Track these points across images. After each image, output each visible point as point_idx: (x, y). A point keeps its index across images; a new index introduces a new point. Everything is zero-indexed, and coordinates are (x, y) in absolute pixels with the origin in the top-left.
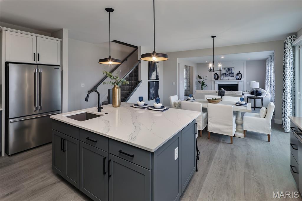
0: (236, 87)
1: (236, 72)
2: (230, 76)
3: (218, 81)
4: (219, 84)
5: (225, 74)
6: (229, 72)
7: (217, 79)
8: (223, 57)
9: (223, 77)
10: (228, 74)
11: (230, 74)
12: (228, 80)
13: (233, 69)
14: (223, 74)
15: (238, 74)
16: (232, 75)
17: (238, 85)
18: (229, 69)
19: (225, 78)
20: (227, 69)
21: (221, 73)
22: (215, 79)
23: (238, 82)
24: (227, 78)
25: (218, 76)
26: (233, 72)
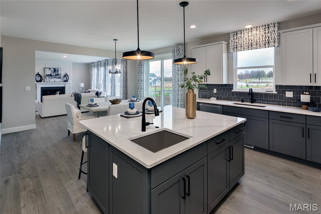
0: (63, 89)
1: (62, 73)
2: (56, 78)
3: (41, 84)
4: (42, 88)
5: (51, 75)
6: (55, 73)
7: (40, 81)
8: (66, 56)
9: (48, 78)
10: (54, 76)
11: (56, 75)
12: (54, 82)
13: (59, 70)
14: (48, 75)
15: (65, 76)
16: (59, 76)
17: (64, 88)
18: (55, 70)
19: (50, 80)
20: (52, 69)
21: (46, 74)
22: (37, 82)
23: (65, 84)
24: (53, 80)
25: (41, 76)
26: (60, 73)
